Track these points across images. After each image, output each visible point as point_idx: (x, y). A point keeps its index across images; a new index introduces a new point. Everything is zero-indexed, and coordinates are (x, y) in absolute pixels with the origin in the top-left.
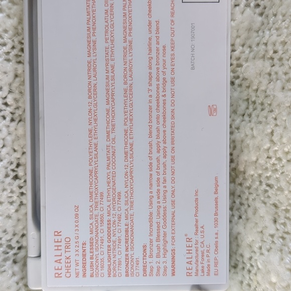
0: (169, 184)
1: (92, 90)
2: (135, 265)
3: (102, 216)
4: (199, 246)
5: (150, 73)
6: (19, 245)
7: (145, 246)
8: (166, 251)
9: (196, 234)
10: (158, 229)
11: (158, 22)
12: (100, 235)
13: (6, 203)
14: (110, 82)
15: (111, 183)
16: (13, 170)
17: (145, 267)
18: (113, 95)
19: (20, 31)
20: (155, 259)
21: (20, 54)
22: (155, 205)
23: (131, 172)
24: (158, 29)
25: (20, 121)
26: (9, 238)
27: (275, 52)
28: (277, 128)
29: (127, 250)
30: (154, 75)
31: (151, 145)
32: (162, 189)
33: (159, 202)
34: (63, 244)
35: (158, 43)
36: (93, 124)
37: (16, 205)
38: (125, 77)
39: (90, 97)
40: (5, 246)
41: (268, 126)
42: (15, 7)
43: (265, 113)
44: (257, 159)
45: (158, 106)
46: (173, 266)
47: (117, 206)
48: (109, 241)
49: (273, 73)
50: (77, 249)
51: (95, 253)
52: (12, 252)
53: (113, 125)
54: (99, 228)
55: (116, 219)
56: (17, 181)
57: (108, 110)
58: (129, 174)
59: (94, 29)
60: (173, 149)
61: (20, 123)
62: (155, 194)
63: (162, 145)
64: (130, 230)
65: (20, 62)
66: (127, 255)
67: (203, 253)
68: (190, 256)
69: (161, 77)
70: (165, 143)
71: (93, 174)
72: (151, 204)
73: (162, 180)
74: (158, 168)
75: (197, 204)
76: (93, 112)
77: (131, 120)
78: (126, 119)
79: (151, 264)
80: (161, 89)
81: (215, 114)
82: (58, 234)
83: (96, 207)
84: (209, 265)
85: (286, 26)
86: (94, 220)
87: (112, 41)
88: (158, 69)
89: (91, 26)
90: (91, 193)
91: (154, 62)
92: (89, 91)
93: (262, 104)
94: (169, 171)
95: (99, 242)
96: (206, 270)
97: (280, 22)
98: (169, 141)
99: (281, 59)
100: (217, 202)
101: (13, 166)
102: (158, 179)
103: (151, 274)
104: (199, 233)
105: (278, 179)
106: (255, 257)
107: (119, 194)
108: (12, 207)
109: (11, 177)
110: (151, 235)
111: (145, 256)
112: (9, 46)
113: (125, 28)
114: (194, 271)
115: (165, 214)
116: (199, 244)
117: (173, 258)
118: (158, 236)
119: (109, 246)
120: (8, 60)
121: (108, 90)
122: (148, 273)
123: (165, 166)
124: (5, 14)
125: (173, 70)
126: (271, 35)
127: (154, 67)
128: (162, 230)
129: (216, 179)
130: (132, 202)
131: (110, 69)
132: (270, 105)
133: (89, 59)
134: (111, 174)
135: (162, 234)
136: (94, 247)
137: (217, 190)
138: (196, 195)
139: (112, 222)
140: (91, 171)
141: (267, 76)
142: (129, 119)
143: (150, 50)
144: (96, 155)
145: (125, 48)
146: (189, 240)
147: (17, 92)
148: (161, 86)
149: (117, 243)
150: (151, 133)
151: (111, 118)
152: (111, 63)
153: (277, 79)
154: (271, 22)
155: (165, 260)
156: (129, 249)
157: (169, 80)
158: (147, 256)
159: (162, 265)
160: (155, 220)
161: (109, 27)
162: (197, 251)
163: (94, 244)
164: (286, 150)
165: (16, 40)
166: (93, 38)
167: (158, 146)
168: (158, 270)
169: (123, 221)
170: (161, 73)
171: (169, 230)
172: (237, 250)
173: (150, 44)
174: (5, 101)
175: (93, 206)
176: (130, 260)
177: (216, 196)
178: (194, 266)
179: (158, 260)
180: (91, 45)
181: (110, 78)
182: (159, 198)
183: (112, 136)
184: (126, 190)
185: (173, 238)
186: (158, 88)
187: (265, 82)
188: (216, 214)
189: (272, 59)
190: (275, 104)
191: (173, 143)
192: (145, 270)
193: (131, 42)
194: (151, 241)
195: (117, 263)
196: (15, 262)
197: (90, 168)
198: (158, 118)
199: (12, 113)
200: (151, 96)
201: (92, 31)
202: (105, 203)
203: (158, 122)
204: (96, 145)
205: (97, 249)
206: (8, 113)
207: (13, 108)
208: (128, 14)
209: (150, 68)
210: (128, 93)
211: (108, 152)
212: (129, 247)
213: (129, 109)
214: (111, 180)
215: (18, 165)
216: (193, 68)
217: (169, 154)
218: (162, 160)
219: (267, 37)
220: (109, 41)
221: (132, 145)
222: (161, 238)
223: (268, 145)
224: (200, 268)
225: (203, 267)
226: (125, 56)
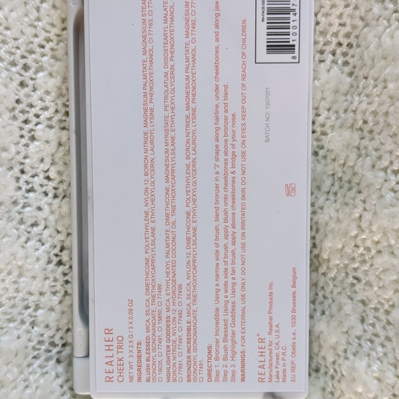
0: (238, 275)
1: (149, 166)
2: (198, 369)
3: (160, 312)
4: (273, 347)
5: (217, 146)
6: (64, 342)
7: (210, 348)
8: (234, 353)
9: (270, 333)
10: (226, 328)
11: (226, 87)
12: (157, 334)
13: (48, 293)
14: (170, 156)
15: (171, 273)
16: (57, 255)
17: (210, 371)
18: (173, 171)
19: (64, 92)
20: (221, 362)
21: (64, 118)
22: (222, 299)
23: (194, 261)
24: (226, 94)
25: (64, 197)
26: (52, 334)
27: (365, 122)
28: (366, 213)
29: (189, 351)
30: (222, 149)
31: (217, 229)
32: (230, 281)
33: (226, 297)
34: (115, 343)
35: (226, 111)
36: (150, 206)
37: (59, 296)
38: (187, 150)
39: (146, 174)
40: (47, 344)
41: (356, 210)
42: (58, 63)
43: (352, 193)
44: (343, 247)
45: (226, 184)
46: (243, 371)
47: (177, 300)
48: (168, 340)
49: (361, 147)
50: (131, 349)
51: (152, 354)
52: (55, 350)
53: (174, 207)
54: (157, 325)
55: (177, 316)
56: (61, 267)
57: (167, 190)
58: (191, 263)
59: (152, 95)
60: (243, 234)
61: (64, 200)
62: (222, 287)
63: (230, 230)
64: (192, 328)
65: (64, 128)
66: (189, 357)
67: (278, 355)
68: (262, 358)
69: (230, 150)
70: (234, 227)
71: (150, 263)
72: (217, 298)
73: (230, 271)
74: (226, 256)
75: (271, 299)
76: (150, 192)
77: (194, 201)
78: (188, 199)
79: (217, 368)
80: (230, 165)
81: (293, 194)
82: (109, 331)
83: (153, 301)
84: (284, 370)
85: (378, 93)
86: (151, 316)
87: (173, 109)
88: (226, 141)
89: (148, 91)
90: (147, 285)
91: (221, 133)
92: (146, 166)
93: (350, 182)
94: (238, 260)
95: (157, 341)
96: (281, 375)
97: (371, 87)
98: (238, 224)
99: (371, 132)
100: (294, 297)
101: (57, 251)
102: (226, 269)
103: (217, 380)
104: (274, 333)
105: (366, 272)
106: (340, 361)
107: (180, 286)
108: (55, 298)
109: (54, 263)
110: (217, 334)
111: (210, 358)
112: (52, 110)
113: (188, 93)
114: (267, 376)
115: (233, 310)
116: (274, 345)
117: (243, 361)
118: (226, 335)
119: (168, 347)
120: (51, 127)
121: (167, 166)
122: (213, 378)
123: (234, 254)
124: (46, 73)
125: (243, 142)
126: (361, 102)
127: (222, 139)
128: (230, 329)
129: (294, 269)
130: (195, 296)
131: (170, 141)
132: (358, 184)
133: (145, 129)
134: (170, 263)
135: (230, 333)
136: (151, 347)
137: (294, 283)
138: (271, 288)
139: (171, 319)
140: (147, 260)
141: (355, 150)
142: (192, 199)
143: (217, 119)
144: (153, 241)
145: (187, 117)
146: (262, 340)
147: (61, 163)
148: (230, 161)
149: (177, 343)
150: (217, 215)
151: (170, 198)
152: (171, 134)
153: (367, 156)
154: (361, 86)
155: (233, 363)
156: (192, 350)
157: (239, 154)
158: (213, 358)
159: (229, 370)
160: (221, 317)
161: (169, 92)
162: (271, 353)
163: (151, 344)
164: (376, 239)
165: (59, 102)
166: (150, 105)
167: (226, 232)
168: (225, 375)
169: (185, 318)
170: (230, 146)
171: (238, 329)
172: (319, 352)
173: (217, 112)
174: (47, 175)
175: (150, 300)
176: (192, 363)
177: (294, 289)
178: (267, 370)
179: (225, 363)
180: (148, 114)
181: (170, 152)
182: (226, 291)
183: (172, 219)
184: (188, 281)
185: (243, 338)
186: (226, 164)
187: (353, 156)
188: (294, 311)
189: (361, 129)
190: (363, 184)
191: (243, 228)
192: (209, 375)
193: (194, 110)
194: (217, 342)
195: (177, 367)
196: (58, 361)
197: (147, 256)
198: (226, 198)
199: (55, 188)
200: (217, 173)
201: (149, 97)
202: (164, 297)
203: (226, 204)
204: (153, 230)
205: (154, 350)
206: (51, 188)
207: (56, 182)
208: (191, 77)
209: (217, 140)
210: (191, 169)
211: (168, 237)
212: (192, 348)
213: (192, 187)
214: (171, 271)
215: (62, 249)
216: (267, 141)
217: (239, 241)
218: (230, 247)
219: (356, 103)
220: (169, 108)
221: (195, 229)
222: (229, 338)
223: (354, 232)
224: (274, 373)
225: (278, 372)
226: (187, 126)
